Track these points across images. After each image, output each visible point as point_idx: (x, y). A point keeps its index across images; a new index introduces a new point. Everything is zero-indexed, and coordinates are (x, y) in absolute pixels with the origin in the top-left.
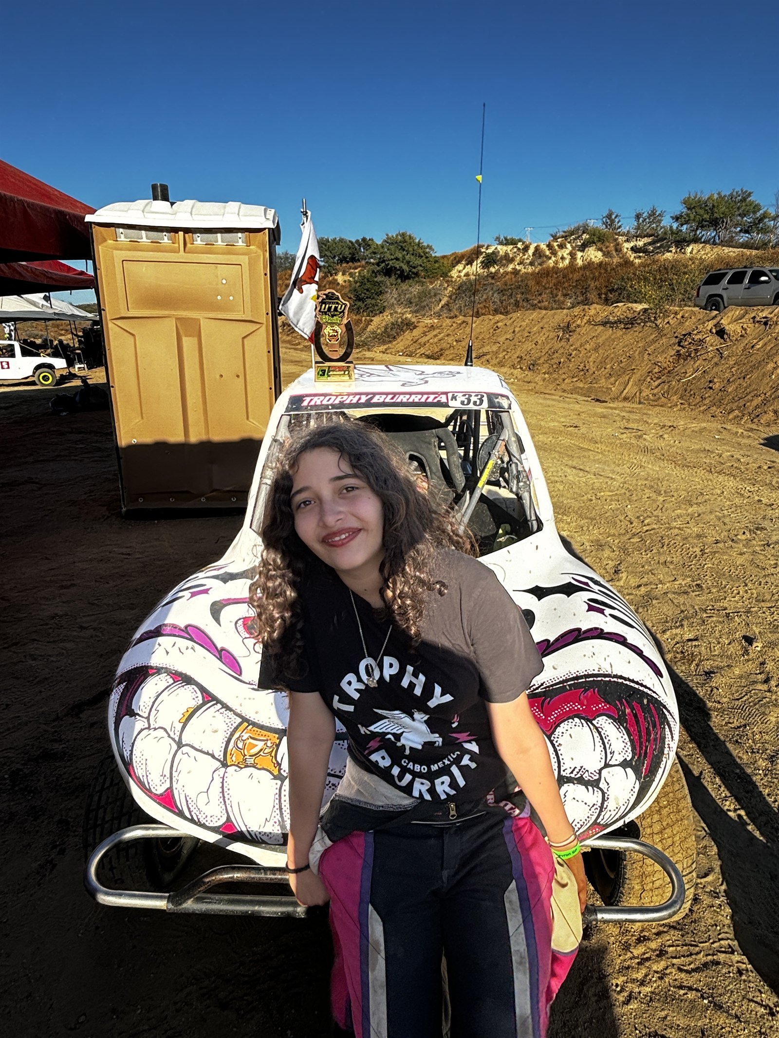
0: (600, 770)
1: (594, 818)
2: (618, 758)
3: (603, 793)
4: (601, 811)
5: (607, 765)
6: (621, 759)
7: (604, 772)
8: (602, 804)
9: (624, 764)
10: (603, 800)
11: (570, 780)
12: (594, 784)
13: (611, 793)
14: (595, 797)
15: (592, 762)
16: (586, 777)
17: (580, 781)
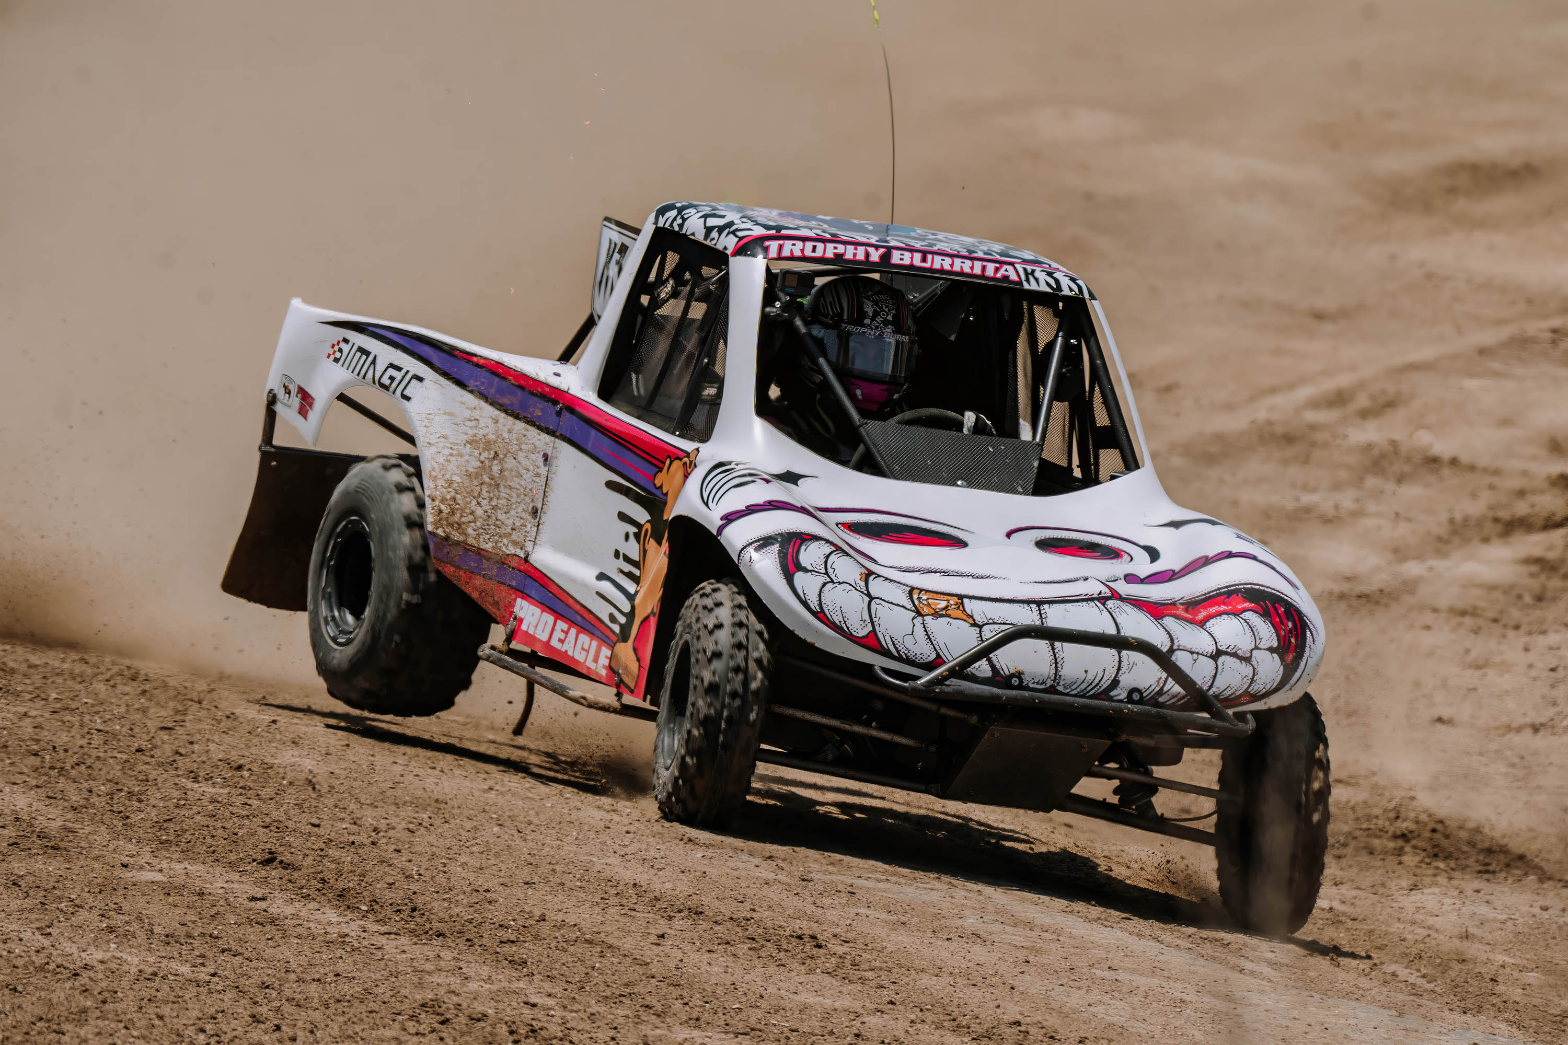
0: (1252, 650)
1: (1246, 686)
2: (1265, 644)
3: (1254, 669)
4: (1251, 683)
5: (1256, 648)
6: (1267, 645)
7: (1254, 652)
8: (1253, 677)
9: (1271, 650)
10: (1254, 675)
11: (1226, 653)
12: (1247, 660)
13: (1260, 669)
14: (1248, 671)
15: (1244, 644)
16: (1239, 652)
17: (1235, 655)
